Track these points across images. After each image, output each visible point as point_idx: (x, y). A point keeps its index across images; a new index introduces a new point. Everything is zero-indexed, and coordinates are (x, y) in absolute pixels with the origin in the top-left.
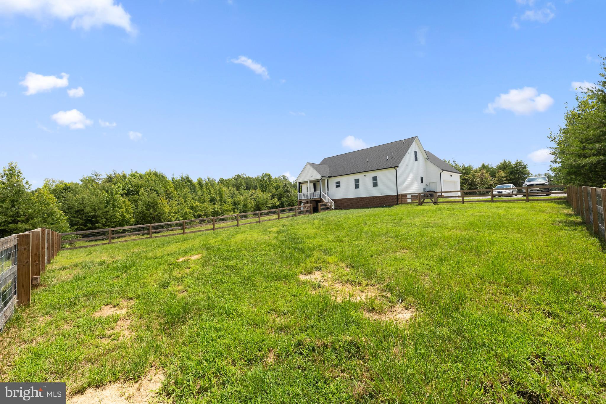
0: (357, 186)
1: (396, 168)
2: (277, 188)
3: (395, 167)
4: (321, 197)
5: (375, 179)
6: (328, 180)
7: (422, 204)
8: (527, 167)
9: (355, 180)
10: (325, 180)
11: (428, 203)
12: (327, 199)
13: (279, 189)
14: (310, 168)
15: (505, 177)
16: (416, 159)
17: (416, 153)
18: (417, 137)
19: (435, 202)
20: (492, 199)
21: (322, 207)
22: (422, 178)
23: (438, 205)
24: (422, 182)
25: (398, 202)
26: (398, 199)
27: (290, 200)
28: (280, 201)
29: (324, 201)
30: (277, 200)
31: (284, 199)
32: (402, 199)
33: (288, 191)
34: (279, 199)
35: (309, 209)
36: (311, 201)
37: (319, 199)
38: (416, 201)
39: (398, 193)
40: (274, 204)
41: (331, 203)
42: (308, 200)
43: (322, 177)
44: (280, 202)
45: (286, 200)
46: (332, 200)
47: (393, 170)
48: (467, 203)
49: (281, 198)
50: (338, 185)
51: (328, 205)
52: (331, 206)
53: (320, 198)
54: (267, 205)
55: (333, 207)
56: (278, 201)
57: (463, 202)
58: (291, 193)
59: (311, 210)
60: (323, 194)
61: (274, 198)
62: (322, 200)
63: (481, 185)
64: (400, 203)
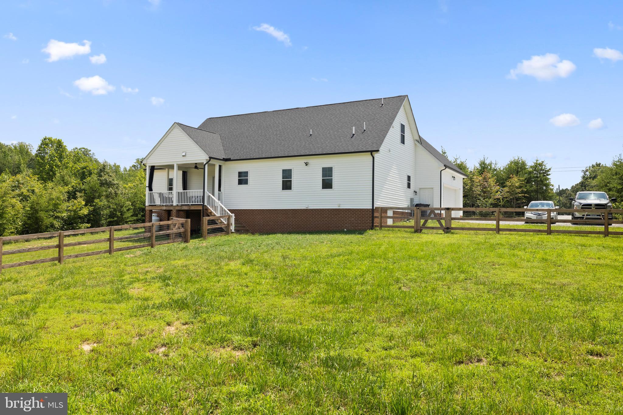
0: (287, 185)
1: (373, 153)
2: (83, 175)
3: (371, 152)
4: (206, 204)
5: (327, 172)
6: (220, 166)
7: (421, 230)
8: (549, 173)
9: (284, 171)
10: (214, 165)
11: (433, 228)
12: (219, 209)
13: (89, 179)
14: (179, 135)
15: (520, 187)
16: (403, 142)
17: (403, 127)
18: (406, 97)
19: (448, 228)
20: (549, 227)
21: (210, 227)
22: (409, 178)
23: (453, 233)
24: (409, 186)
25: (373, 223)
26: (373, 217)
27: (116, 204)
28: (91, 206)
29: (211, 213)
30: (84, 203)
31: (101, 202)
32: (381, 217)
33: (109, 184)
34: (89, 201)
35: (182, 230)
36: (179, 211)
37: (201, 208)
38: (405, 224)
39: (375, 206)
40: (75, 211)
41: (229, 218)
42: (171, 208)
43: (210, 158)
44: (91, 208)
45: (106, 203)
46: (232, 211)
47: (367, 157)
48: (504, 233)
49: (94, 198)
50: (243, 179)
51: (222, 222)
52: (229, 225)
53: (203, 205)
54: (59, 214)
55: (232, 228)
56: (86, 205)
57: (498, 230)
58: (117, 188)
59: (186, 231)
60: (209, 197)
61: (75, 198)
62: (207, 209)
63: (484, 199)
64: (376, 226)
